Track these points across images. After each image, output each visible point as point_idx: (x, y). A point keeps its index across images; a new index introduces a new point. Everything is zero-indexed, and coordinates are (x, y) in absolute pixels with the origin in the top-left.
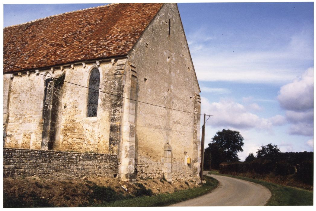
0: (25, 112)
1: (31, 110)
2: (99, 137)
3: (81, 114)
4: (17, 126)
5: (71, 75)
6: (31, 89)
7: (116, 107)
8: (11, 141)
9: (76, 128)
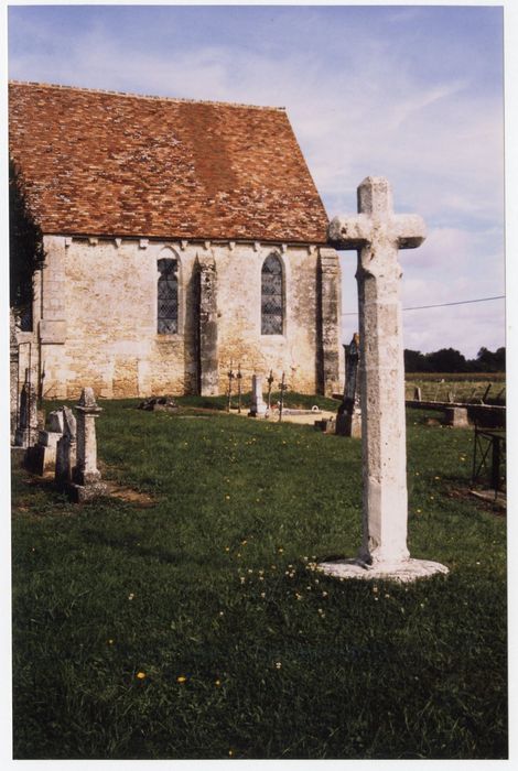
0: (115, 319)
1: (130, 316)
2: (293, 366)
3: (253, 329)
4: (94, 345)
5: (227, 260)
6: (126, 275)
7: (329, 323)
8: (80, 375)
9: (246, 353)
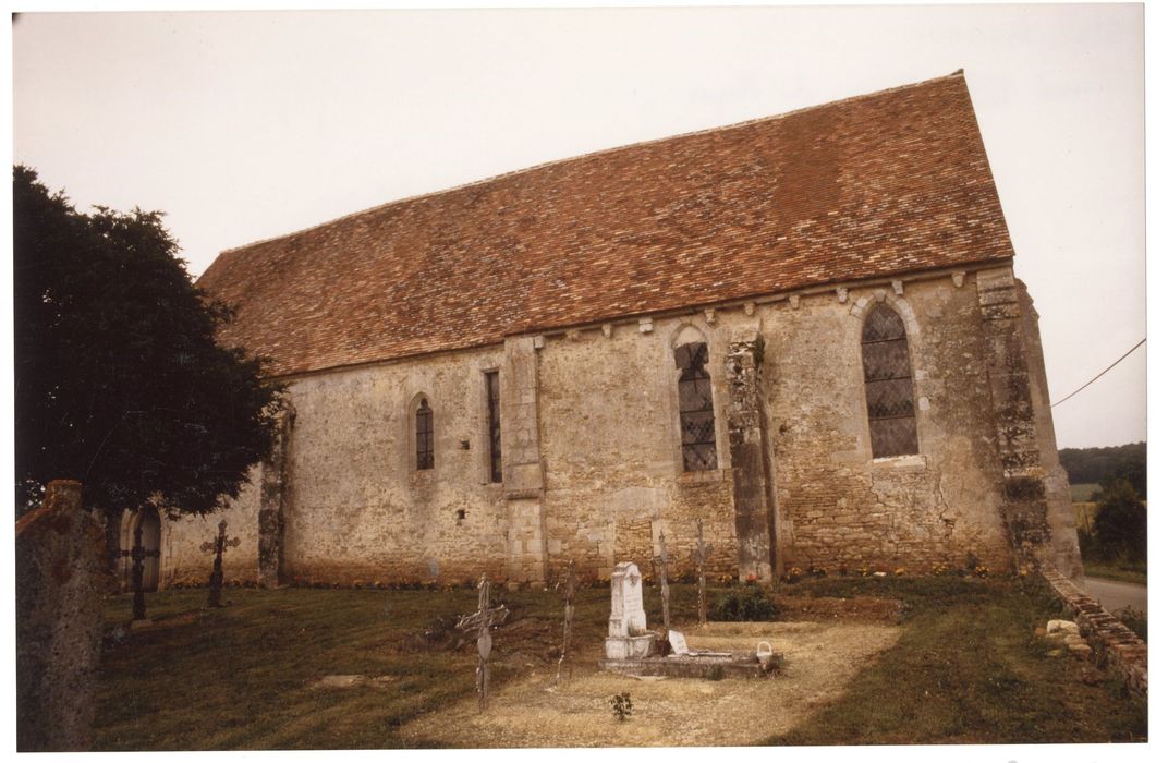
0: (613, 454)
1: (636, 446)
2: (945, 516)
3: (855, 448)
4: (585, 498)
5: (790, 328)
6: (625, 381)
7: (1011, 421)
8: (566, 546)
9: (844, 494)
